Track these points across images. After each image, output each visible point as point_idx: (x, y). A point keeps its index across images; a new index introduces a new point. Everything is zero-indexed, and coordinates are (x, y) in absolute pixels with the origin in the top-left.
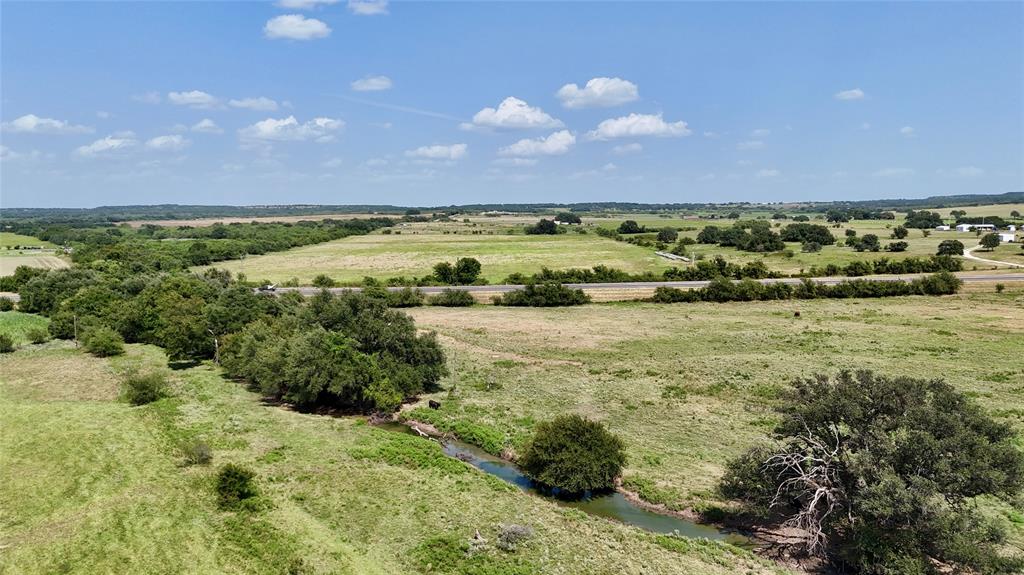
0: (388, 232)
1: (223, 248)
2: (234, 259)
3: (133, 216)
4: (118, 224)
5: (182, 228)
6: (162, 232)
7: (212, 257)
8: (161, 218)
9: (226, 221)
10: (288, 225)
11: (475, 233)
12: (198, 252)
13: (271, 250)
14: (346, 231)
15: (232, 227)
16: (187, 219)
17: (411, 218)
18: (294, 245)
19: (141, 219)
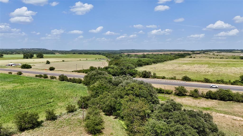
0: (191, 57)
1: (146, 62)
2: (149, 65)
3: (126, 52)
4: (122, 54)
5: (135, 55)
6: (131, 56)
7: (143, 64)
8: (131, 52)
9: (145, 53)
10: (161, 55)
11: (221, 58)
12: (139, 63)
13: (159, 62)
14: (178, 57)
15: (147, 55)
16: (137, 53)
17: (195, 53)
18: (165, 61)
19: (127, 52)
